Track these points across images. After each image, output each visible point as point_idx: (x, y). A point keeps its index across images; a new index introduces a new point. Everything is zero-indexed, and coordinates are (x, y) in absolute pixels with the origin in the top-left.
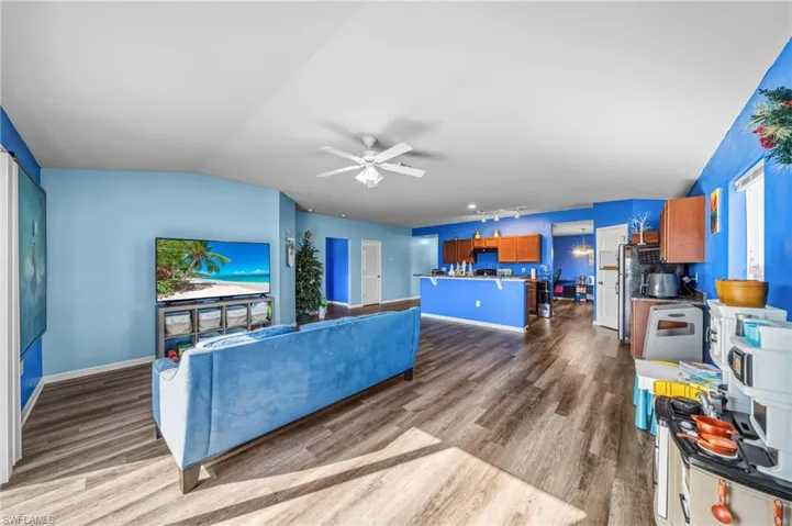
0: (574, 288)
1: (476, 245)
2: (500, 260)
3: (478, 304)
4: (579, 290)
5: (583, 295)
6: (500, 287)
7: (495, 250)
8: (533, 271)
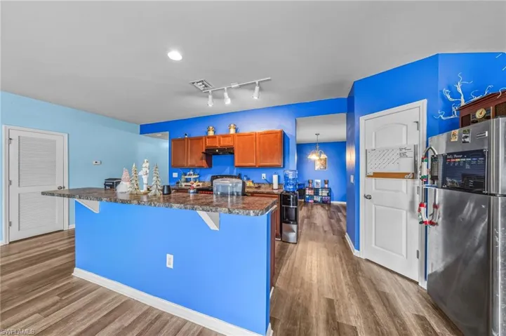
0: (305, 190)
1: (209, 143)
2: (236, 164)
3: (170, 261)
4: (308, 192)
5: (311, 197)
6: (213, 227)
7: (229, 151)
8: (275, 178)
